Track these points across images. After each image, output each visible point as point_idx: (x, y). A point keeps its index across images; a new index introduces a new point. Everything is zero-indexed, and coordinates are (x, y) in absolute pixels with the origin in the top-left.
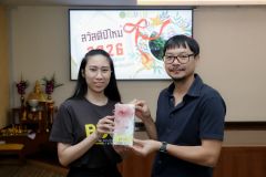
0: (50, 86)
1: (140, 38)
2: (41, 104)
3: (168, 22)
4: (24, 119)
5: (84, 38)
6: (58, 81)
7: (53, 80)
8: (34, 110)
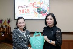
0: (9, 21)
1: (34, 8)
2: (6, 26)
3: (42, 3)
4: (1, 30)
5: (18, 8)
6: (11, 20)
7: (10, 19)
8: (4, 28)
